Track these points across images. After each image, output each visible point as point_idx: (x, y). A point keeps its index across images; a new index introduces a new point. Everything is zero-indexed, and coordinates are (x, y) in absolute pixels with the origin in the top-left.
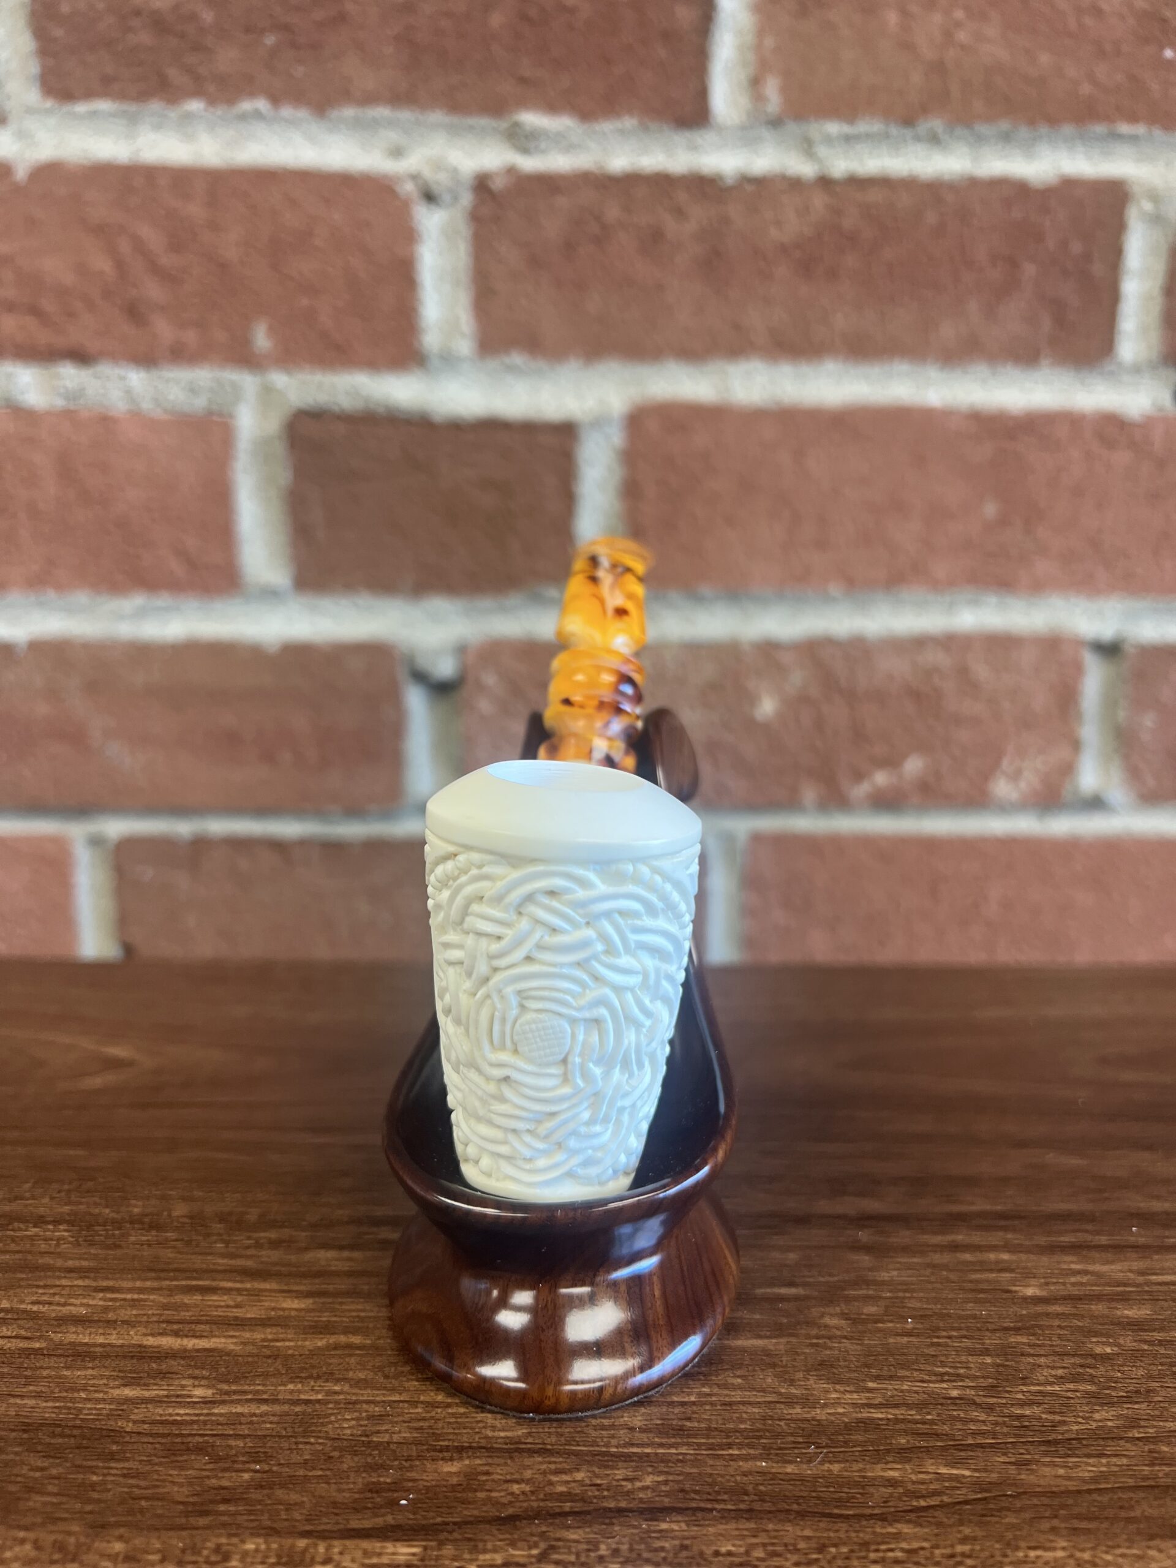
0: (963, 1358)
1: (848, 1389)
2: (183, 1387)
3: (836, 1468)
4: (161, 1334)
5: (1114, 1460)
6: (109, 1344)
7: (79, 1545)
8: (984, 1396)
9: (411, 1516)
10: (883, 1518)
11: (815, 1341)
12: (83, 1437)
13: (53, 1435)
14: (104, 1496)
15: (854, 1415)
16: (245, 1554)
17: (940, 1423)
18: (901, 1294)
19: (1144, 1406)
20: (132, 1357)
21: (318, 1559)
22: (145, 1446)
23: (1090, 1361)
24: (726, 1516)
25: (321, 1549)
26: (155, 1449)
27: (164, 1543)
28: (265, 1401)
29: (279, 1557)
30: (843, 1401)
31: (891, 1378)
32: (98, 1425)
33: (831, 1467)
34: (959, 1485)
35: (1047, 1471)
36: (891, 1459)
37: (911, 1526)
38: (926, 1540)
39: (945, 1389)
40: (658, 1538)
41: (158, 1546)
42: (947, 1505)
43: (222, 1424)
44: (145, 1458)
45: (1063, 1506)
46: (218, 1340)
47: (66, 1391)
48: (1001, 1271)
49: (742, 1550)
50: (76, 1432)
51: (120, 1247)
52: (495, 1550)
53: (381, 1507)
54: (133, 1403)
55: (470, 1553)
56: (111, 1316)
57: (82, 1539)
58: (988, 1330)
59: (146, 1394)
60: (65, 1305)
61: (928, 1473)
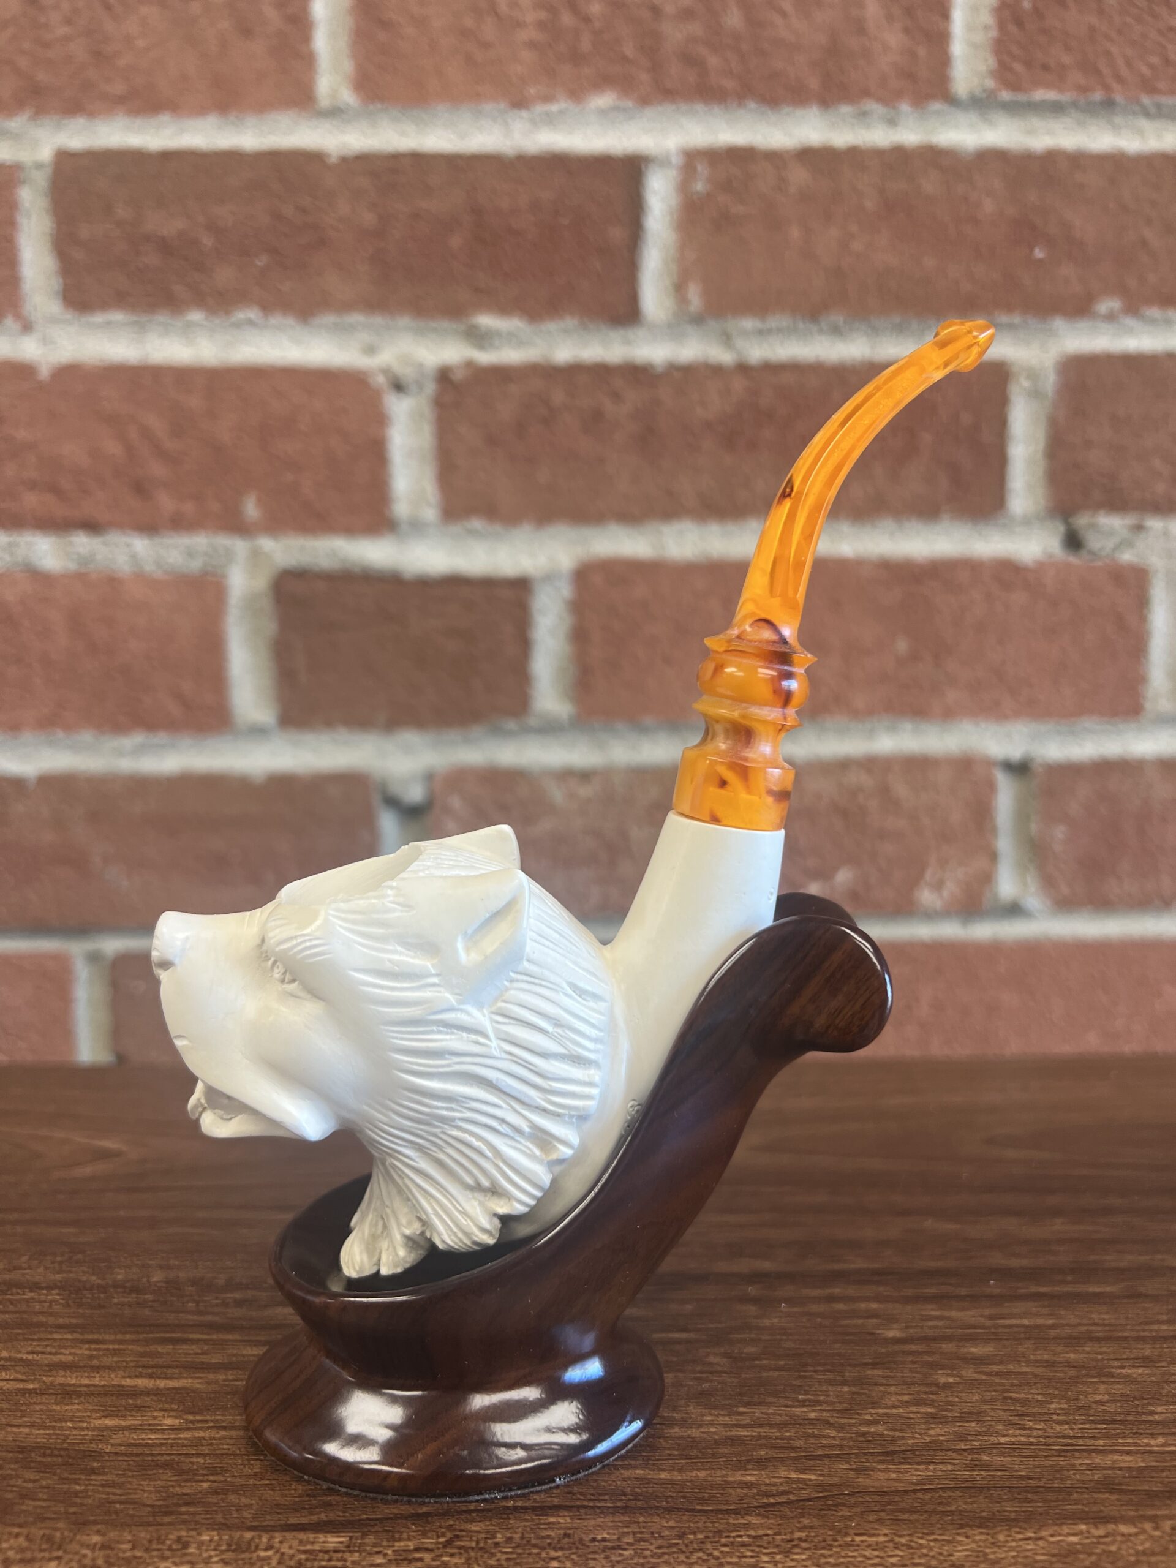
0: (824, 1388)
1: (722, 1413)
2: (155, 1418)
3: (702, 1474)
4: (137, 1377)
5: (941, 1466)
6: (94, 1385)
7: (63, 1538)
8: (837, 1417)
9: (341, 1514)
10: (736, 1512)
11: (698, 1375)
12: (70, 1457)
13: (44, 1455)
14: (85, 1501)
15: (724, 1433)
16: (202, 1543)
17: (796, 1439)
18: (778, 1337)
19: (973, 1424)
20: (112, 1395)
21: (262, 1546)
22: (120, 1463)
23: (933, 1389)
24: (604, 1511)
25: (264, 1540)
26: (129, 1465)
27: (134, 1535)
28: (224, 1428)
29: (229, 1545)
30: (716, 1422)
31: (760, 1404)
32: (81, 1447)
33: (699, 1473)
34: (805, 1487)
35: (882, 1475)
36: (751, 1467)
37: (759, 1518)
38: (771, 1528)
39: (805, 1412)
40: (545, 1529)
41: (129, 1538)
42: (793, 1502)
43: (186, 1446)
44: (120, 1472)
45: (889, 1503)
46: (185, 1381)
47: (56, 1422)
48: (868, 1317)
49: (615, 1537)
50: (62, 1453)
51: (104, 1307)
52: (409, 1539)
53: (317, 1508)
54: (111, 1431)
55: (388, 1541)
56: (95, 1362)
57: (66, 1533)
58: (850, 1365)
59: (123, 1423)
60: (56, 1354)
61: (781, 1477)
